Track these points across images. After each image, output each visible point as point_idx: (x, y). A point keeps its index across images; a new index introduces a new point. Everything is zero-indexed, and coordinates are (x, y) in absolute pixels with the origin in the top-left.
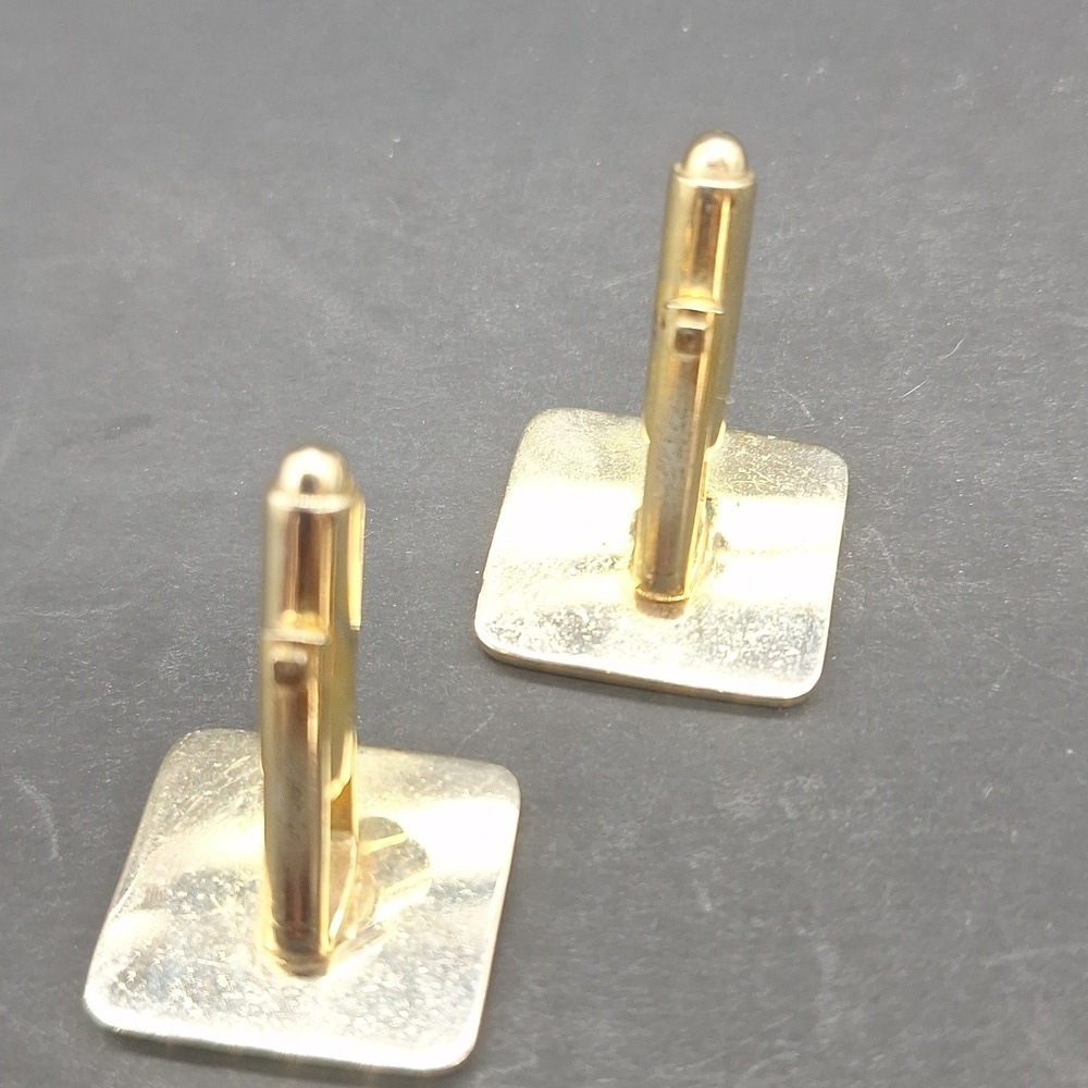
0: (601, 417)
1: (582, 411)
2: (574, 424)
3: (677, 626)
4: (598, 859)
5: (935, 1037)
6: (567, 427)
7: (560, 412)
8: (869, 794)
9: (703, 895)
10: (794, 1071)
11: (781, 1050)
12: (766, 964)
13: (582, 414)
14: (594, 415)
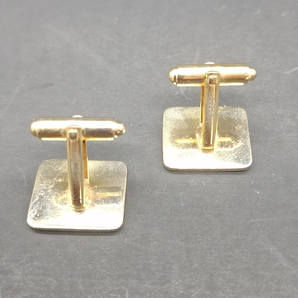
0: (182, 108)
1: (177, 107)
2: (176, 111)
3: (214, 155)
4: (157, 193)
5: (236, 237)
6: (174, 112)
7: (171, 108)
8: (224, 182)
9: (182, 203)
10: (201, 243)
11: (198, 238)
12: (196, 218)
13: (177, 108)
14: (180, 108)
